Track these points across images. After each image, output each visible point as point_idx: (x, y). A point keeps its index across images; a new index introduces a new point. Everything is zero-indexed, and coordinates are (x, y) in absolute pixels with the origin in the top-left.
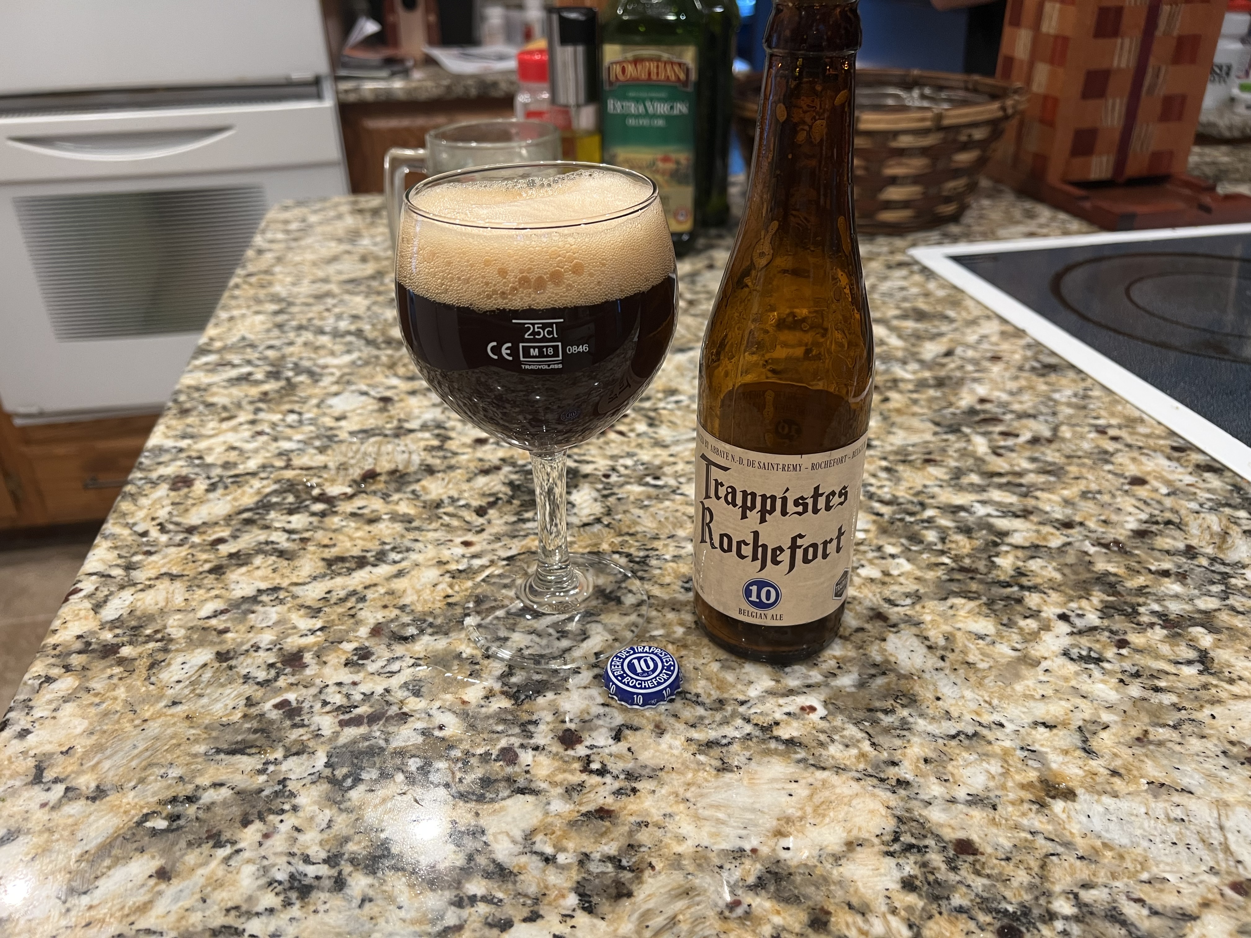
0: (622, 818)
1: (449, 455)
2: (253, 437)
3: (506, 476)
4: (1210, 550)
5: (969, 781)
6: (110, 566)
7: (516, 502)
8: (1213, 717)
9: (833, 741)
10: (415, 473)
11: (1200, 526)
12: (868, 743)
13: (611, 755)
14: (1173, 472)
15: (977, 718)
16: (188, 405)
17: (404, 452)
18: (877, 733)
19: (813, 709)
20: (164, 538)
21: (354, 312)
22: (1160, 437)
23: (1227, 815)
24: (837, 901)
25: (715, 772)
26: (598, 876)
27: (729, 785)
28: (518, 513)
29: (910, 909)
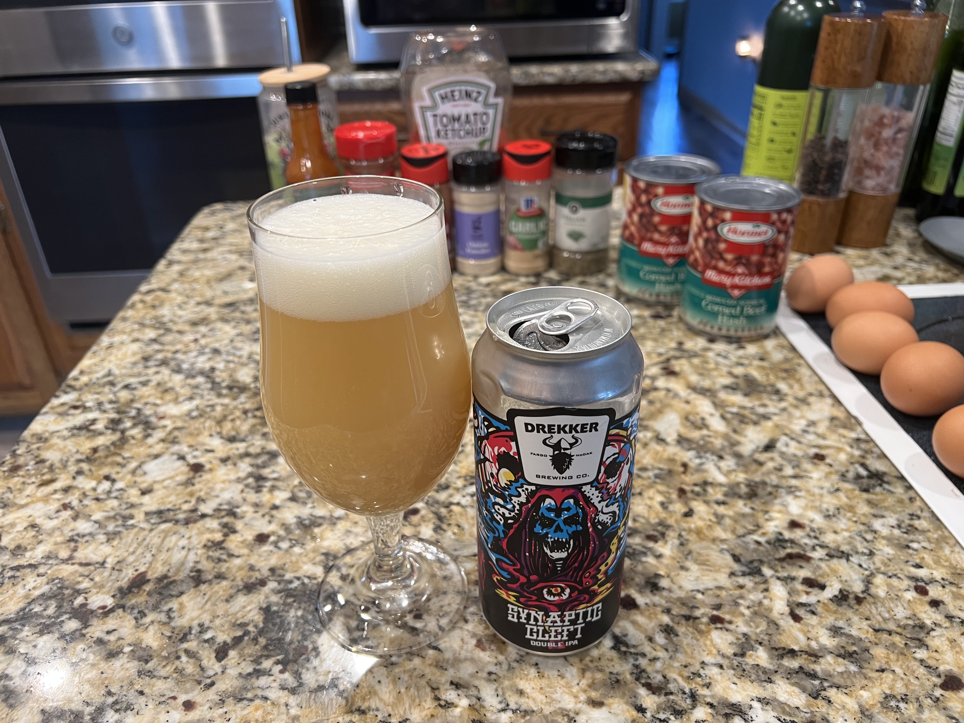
1: (224, 557)
2: (58, 511)
3: (267, 597)
7: (262, 641)
10: (182, 581)
16: (21, 461)
17: (183, 548)
21: (217, 345)
28: (257, 661)
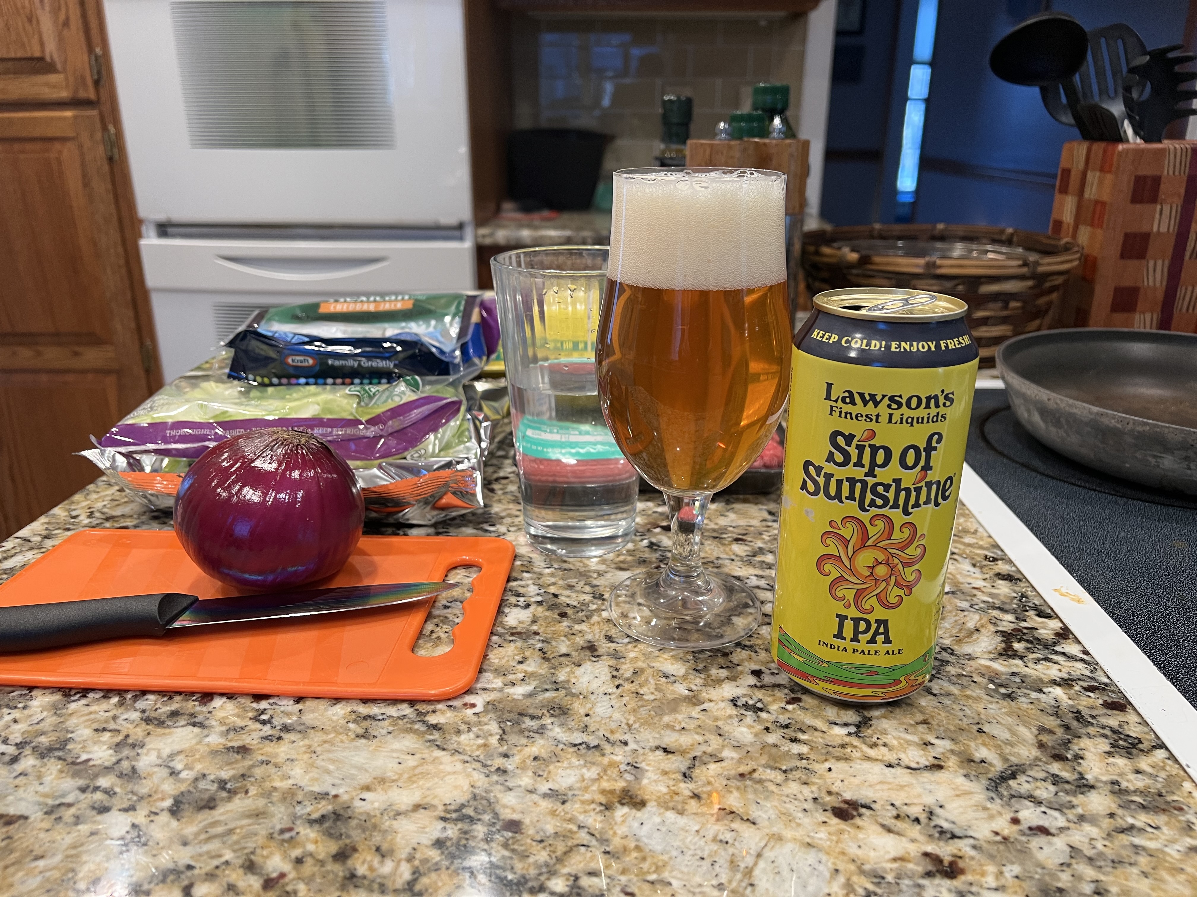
0: (254, 755)
4: (947, 642)
5: (559, 779)
6: (35, 535)
8: (830, 770)
9: (469, 731)
11: (956, 621)
12: (498, 737)
13: (282, 712)
14: (970, 576)
15: (608, 735)
18: (512, 732)
19: (473, 706)
20: (86, 521)
22: (981, 547)
23: (773, 847)
24: (371, 843)
25: (353, 736)
26: (200, 791)
27: (356, 748)
29: (425, 861)
